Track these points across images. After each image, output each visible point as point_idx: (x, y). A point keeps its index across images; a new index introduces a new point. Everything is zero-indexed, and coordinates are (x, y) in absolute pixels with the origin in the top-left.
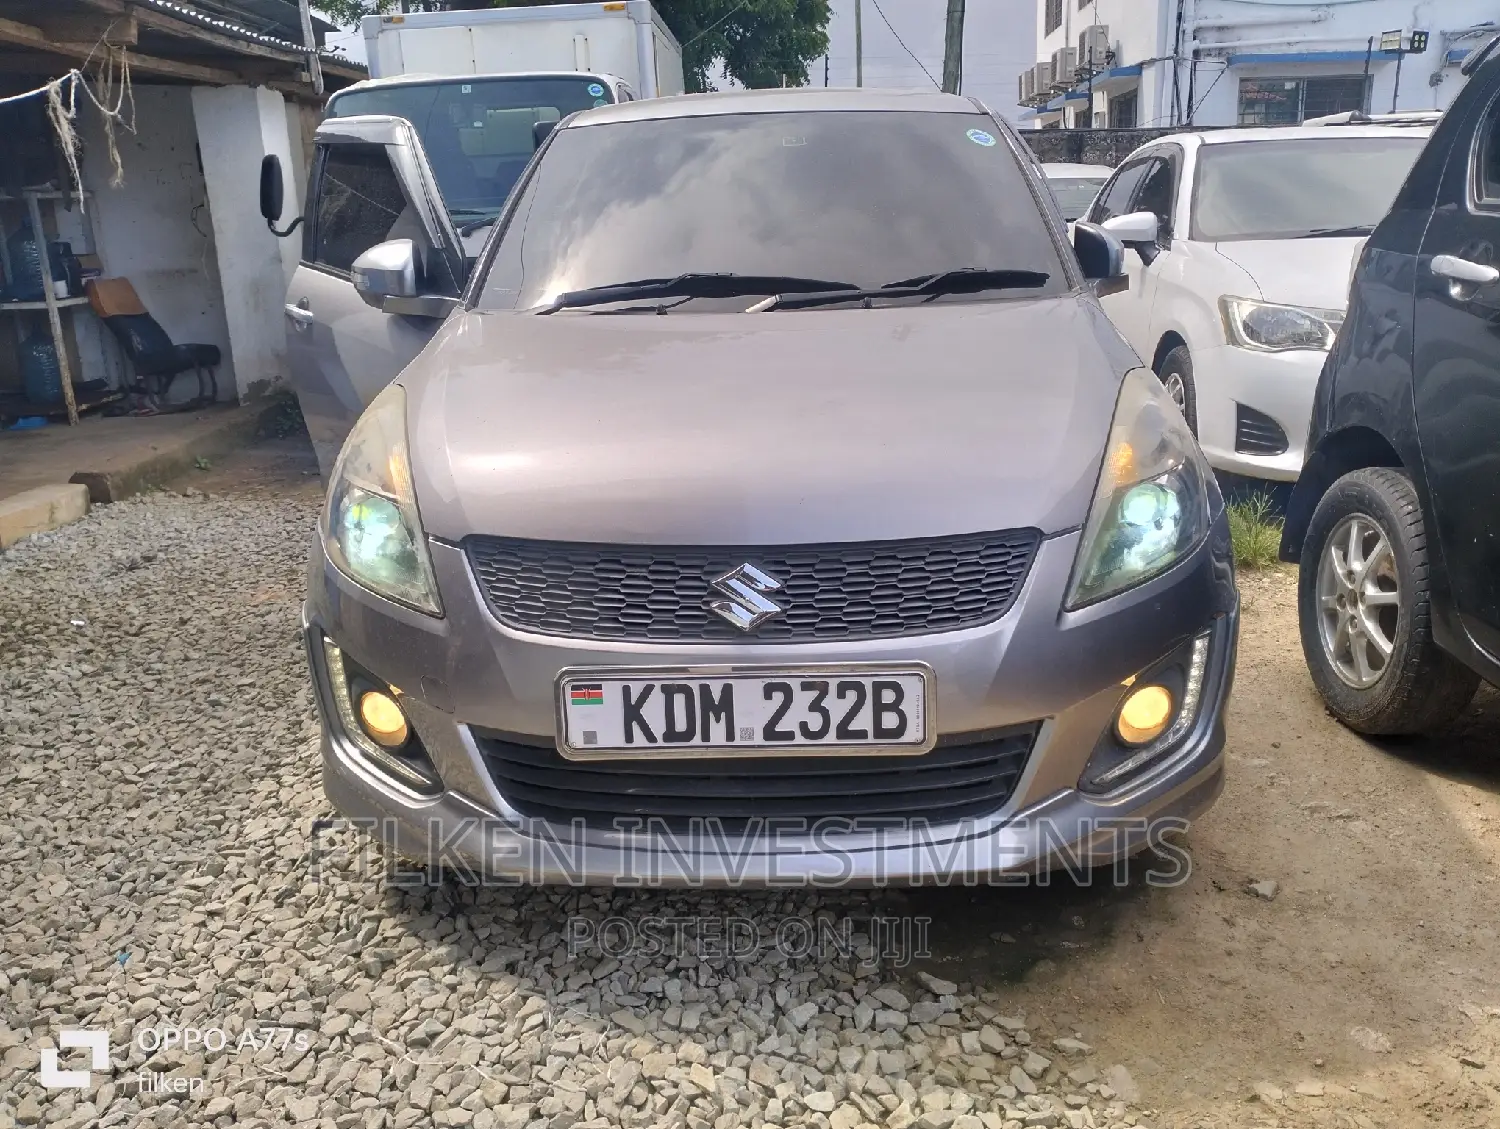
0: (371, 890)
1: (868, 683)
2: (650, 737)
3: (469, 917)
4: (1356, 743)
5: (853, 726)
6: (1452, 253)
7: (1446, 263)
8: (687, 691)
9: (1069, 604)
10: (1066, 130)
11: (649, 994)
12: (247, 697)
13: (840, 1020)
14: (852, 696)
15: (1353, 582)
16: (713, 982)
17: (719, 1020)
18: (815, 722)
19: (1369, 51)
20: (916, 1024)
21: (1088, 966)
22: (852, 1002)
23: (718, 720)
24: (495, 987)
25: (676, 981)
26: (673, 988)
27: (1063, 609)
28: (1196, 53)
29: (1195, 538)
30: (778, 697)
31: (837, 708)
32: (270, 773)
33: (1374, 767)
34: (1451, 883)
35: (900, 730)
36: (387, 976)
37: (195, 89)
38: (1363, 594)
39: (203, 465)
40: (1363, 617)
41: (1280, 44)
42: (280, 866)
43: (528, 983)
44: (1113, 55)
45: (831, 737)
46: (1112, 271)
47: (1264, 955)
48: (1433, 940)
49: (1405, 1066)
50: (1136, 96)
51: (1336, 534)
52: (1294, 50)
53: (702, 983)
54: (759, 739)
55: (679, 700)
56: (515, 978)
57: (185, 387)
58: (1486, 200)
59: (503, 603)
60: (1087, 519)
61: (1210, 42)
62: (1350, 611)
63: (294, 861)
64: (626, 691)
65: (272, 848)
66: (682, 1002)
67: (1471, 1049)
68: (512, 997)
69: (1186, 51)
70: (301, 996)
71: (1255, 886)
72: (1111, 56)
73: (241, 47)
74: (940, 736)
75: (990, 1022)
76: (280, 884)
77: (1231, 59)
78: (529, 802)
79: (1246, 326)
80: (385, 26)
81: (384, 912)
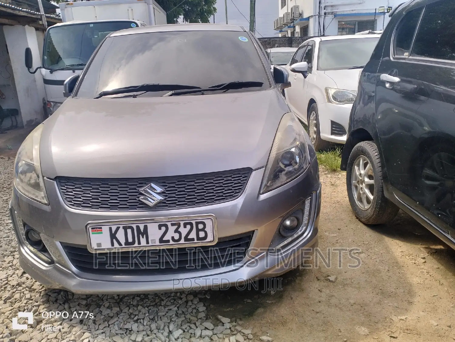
0: (38, 295)
1: (194, 222)
2: (120, 244)
3: (70, 304)
4: (364, 228)
5: (190, 237)
6: (386, 73)
7: (385, 77)
8: (132, 228)
9: (261, 192)
10: (288, 37)
11: (127, 329)
12: (9, 227)
13: (190, 334)
14: (189, 227)
15: (361, 177)
16: (149, 323)
17: (149, 337)
18: (177, 236)
19: (375, 13)
20: (216, 334)
21: (274, 309)
22: (195, 328)
23: (143, 237)
24: (74, 329)
25: (136, 324)
26: (135, 327)
27: (259, 194)
28: (325, 14)
29: (305, 167)
30: (164, 229)
31: (184, 231)
32: (12, 254)
33: (369, 234)
34: (390, 274)
35: (205, 237)
36: (38, 327)
37: (4, 26)
38: (364, 181)
39: (10, 148)
40: (365, 188)
41: (350, 10)
42: (9, 288)
43: (85, 327)
44: (301, 14)
45: (182, 241)
46: (285, 81)
47: (331, 302)
48: (383, 293)
49: (372, 339)
50: (308, 27)
51: (356, 162)
52: (354, 12)
53: (145, 324)
54: (158, 243)
55: (129, 231)
56: (81, 326)
57: (7, 123)
58: (396, 56)
59: (68, 199)
60: (267, 164)
61: (329, 10)
62: (361, 186)
63: (13, 286)
64: (110, 229)
65: (7, 281)
66: (138, 331)
67: (394, 332)
68: (79, 333)
69: (322, 13)
70: (7, 336)
71: (329, 278)
72: (301, 15)
73: (17, 12)
74: (219, 239)
75: (240, 332)
76: (7, 294)
77: (335, 15)
78: (81, 267)
79: (333, 96)
80: (67, 6)
81: (41, 303)
